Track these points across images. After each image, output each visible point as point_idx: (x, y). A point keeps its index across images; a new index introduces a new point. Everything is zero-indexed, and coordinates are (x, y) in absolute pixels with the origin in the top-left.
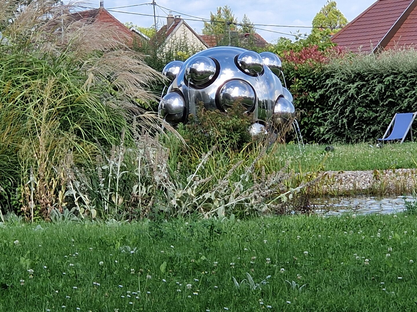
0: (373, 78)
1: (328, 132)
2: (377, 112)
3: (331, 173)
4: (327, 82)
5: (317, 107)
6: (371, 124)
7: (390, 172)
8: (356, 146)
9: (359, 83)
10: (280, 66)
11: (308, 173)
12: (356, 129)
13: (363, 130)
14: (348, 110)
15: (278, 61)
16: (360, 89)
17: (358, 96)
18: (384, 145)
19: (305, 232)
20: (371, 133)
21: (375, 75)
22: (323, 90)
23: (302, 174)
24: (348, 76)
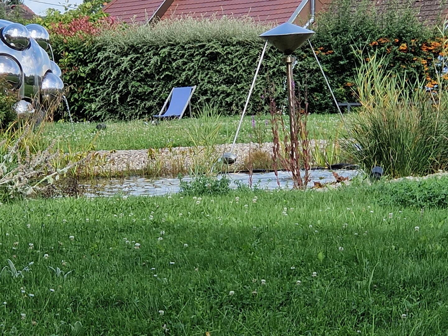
0: (148, 51)
1: (99, 108)
2: (152, 86)
3: (102, 153)
4: (99, 55)
5: (88, 82)
6: (147, 100)
7: (166, 150)
8: (130, 123)
9: (133, 56)
10: (48, 38)
11: (78, 153)
12: (130, 105)
13: (137, 106)
14: (121, 85)
15: (45, 33)
16: (133, 62)
17: (132, 69)
18: (160, 121)
19: (72, 216)
20: (147, 109)
21: (151, 47)
22: (94, 64)
23: (72, 155)
24: (121, 48)
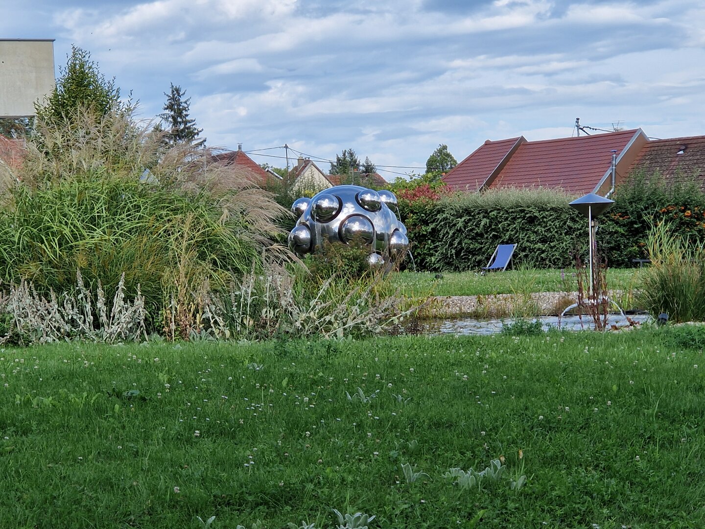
0: (479, 213)
1: (438, 261)
2: (482, 243)
3: (439, 298)
4: (438, 217)
5: (429, 239)
6: (477, 255)
7: (492, 297)
8: (463, 274)
9: (467, 218)
10: (396, 202)
11: (420, 298)
12: (463, 259)
13: (469, 260)
14: (456, 242)
15: (394, 198)
16: (467, 223)
17: (465, 229)
18: (487, 273)
19: (413, 351)
20: (477, 262)
21: (481, 210)
22: (434, 224)
23: (414, 299)
24: (456, 211)
